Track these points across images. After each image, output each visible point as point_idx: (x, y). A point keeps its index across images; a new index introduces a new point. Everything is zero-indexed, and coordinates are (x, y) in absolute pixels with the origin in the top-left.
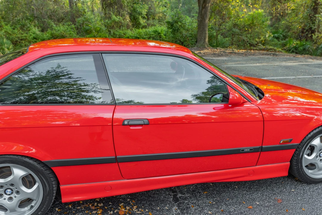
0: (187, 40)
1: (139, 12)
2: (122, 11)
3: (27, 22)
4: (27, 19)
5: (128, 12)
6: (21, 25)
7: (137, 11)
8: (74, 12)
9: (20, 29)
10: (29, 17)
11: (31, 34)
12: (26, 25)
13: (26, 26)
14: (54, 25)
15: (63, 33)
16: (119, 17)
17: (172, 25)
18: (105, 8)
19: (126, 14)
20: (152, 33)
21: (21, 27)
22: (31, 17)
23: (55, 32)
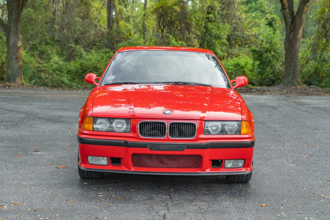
0: (281, 77)
1: (215, 35)
2: (187, 33)
3: (47, 47)
4: (47, 43)
5: (197, 35)
6: (40, 52)
7: (213, 33)
8: (115, 34)
9: (38, 57)
10: (49, 41)
11: (52, 63)
12: (46, 51)
13: (45, 53)
14: (84, 53)
15: (97, 64)
16: (181, 43)
17: (261, 55)
18: (162, 28)
19: (193, 38)
20: (230, 67)
21: (39, 54)
22: (51, 40)
23: (85, 62)
